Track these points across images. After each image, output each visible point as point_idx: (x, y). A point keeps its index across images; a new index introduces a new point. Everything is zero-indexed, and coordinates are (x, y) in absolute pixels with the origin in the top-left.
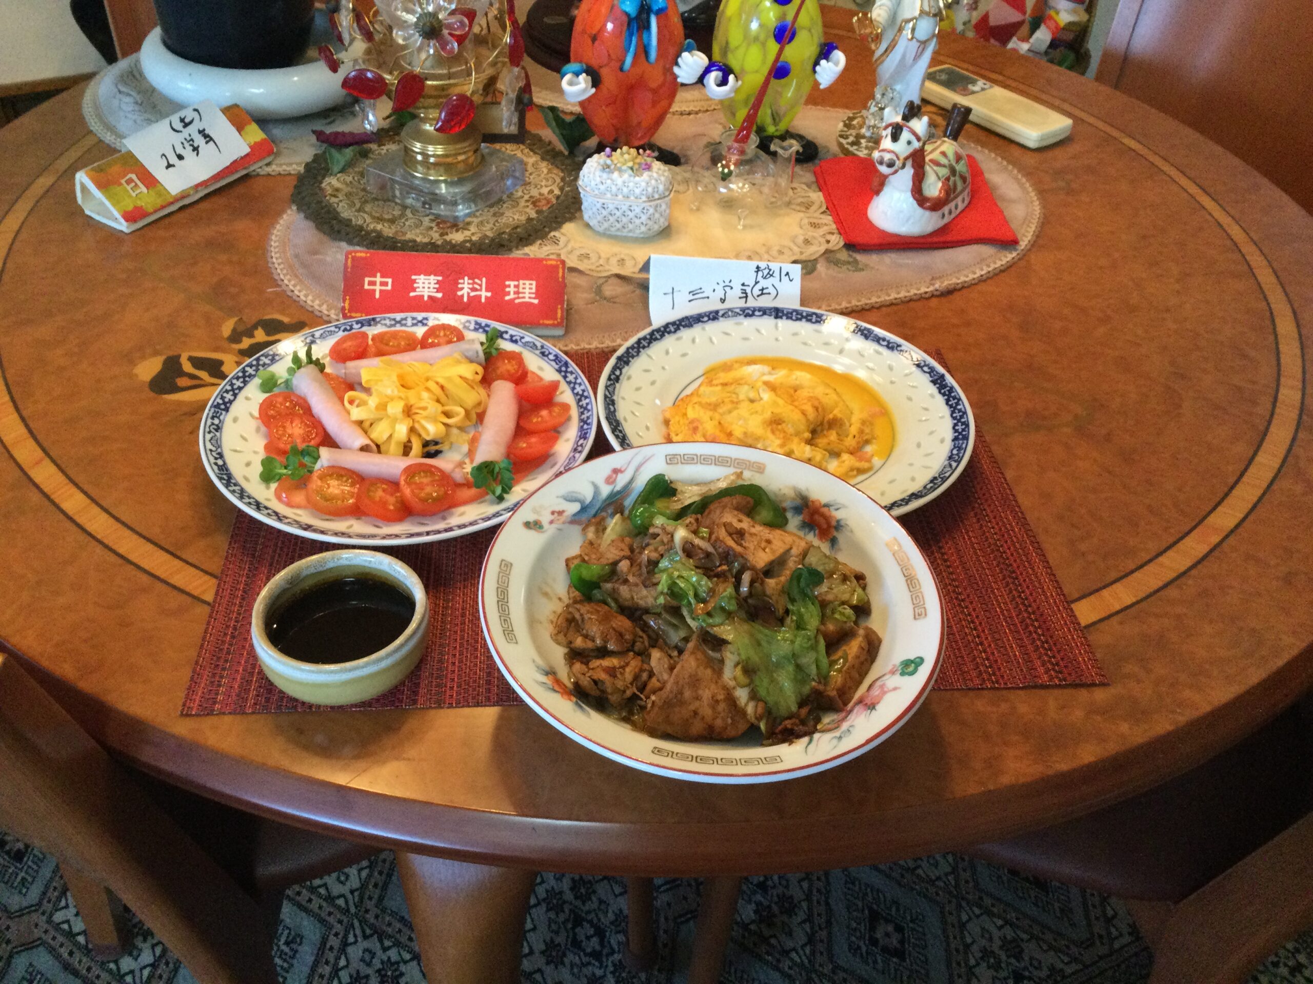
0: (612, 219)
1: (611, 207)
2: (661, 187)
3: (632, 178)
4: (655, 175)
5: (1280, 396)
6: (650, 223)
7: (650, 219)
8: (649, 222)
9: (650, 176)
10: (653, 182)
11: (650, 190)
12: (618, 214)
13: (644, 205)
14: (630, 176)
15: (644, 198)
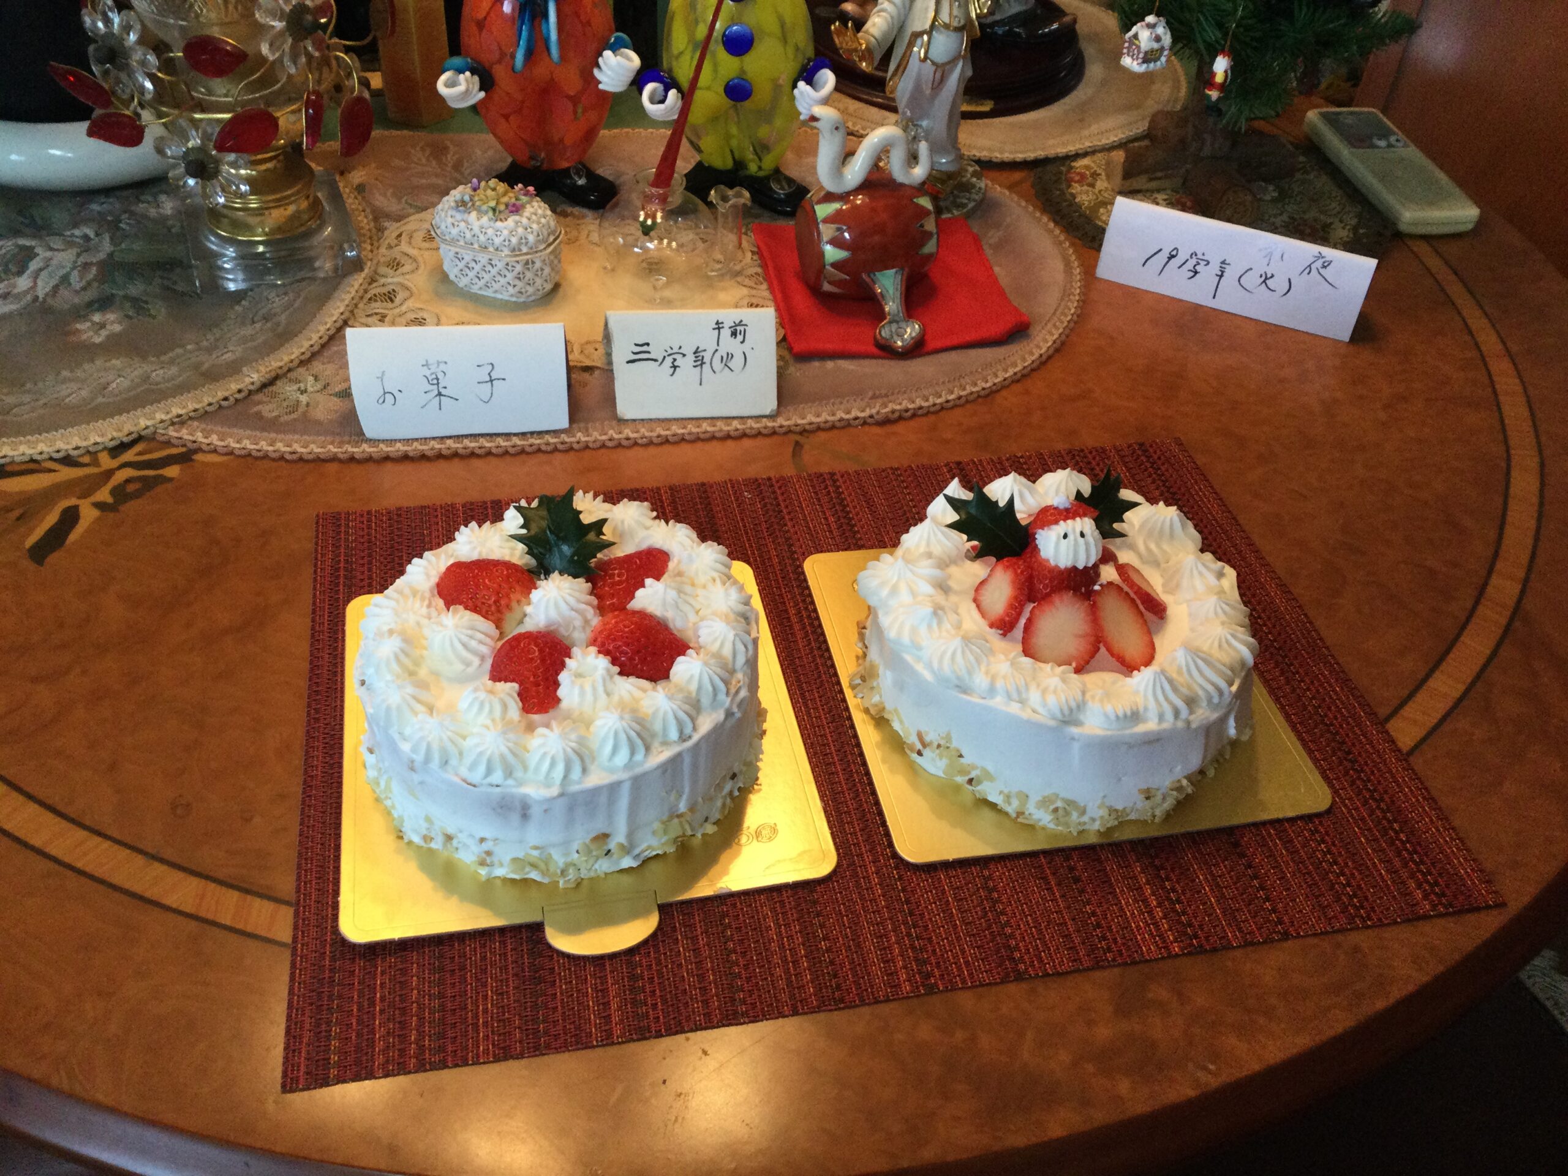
0: (471, 274)
1: (467, 258)
2: (531, 238)
3: (492, 224)
4: (525, 221)
5: (1490, 590)
6: (520, 284)
7: (519, 279)
8: (517, 282)
9: (517, 223)
10: (520, 230)
11: (514, 240)
12: (477, 268)
13: (508, 259)
14: (490, 220)
15: (506, 252)
